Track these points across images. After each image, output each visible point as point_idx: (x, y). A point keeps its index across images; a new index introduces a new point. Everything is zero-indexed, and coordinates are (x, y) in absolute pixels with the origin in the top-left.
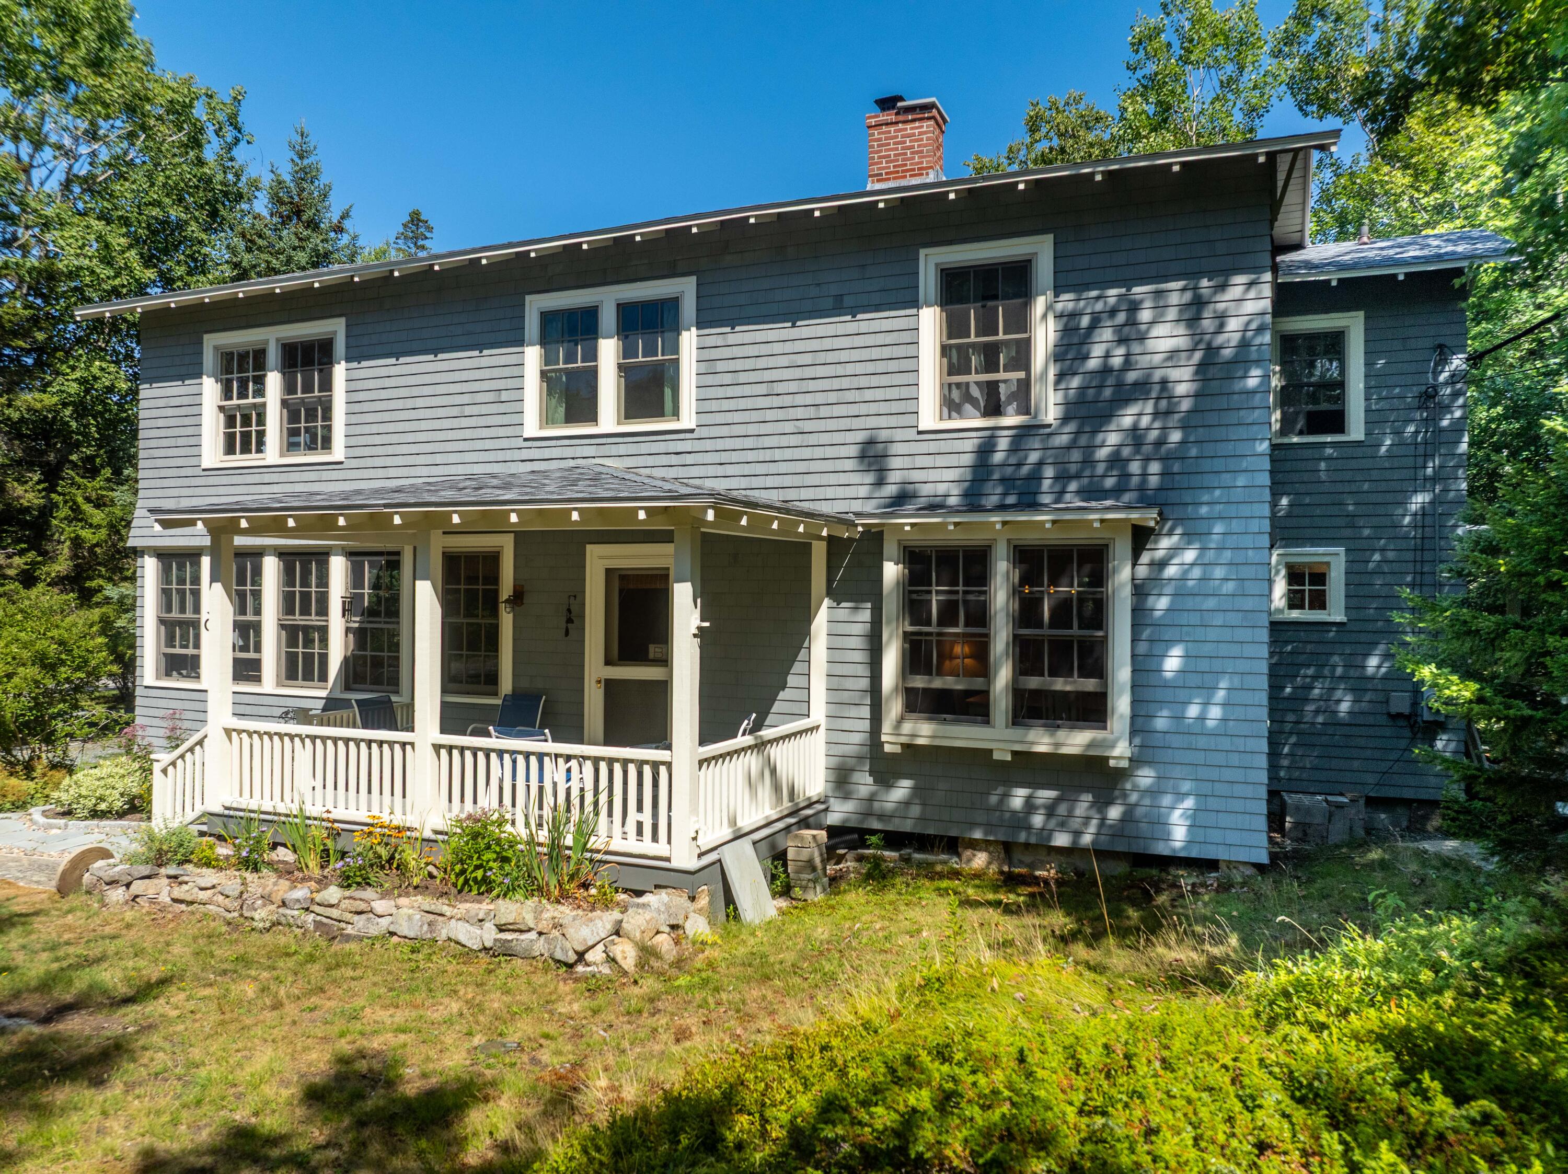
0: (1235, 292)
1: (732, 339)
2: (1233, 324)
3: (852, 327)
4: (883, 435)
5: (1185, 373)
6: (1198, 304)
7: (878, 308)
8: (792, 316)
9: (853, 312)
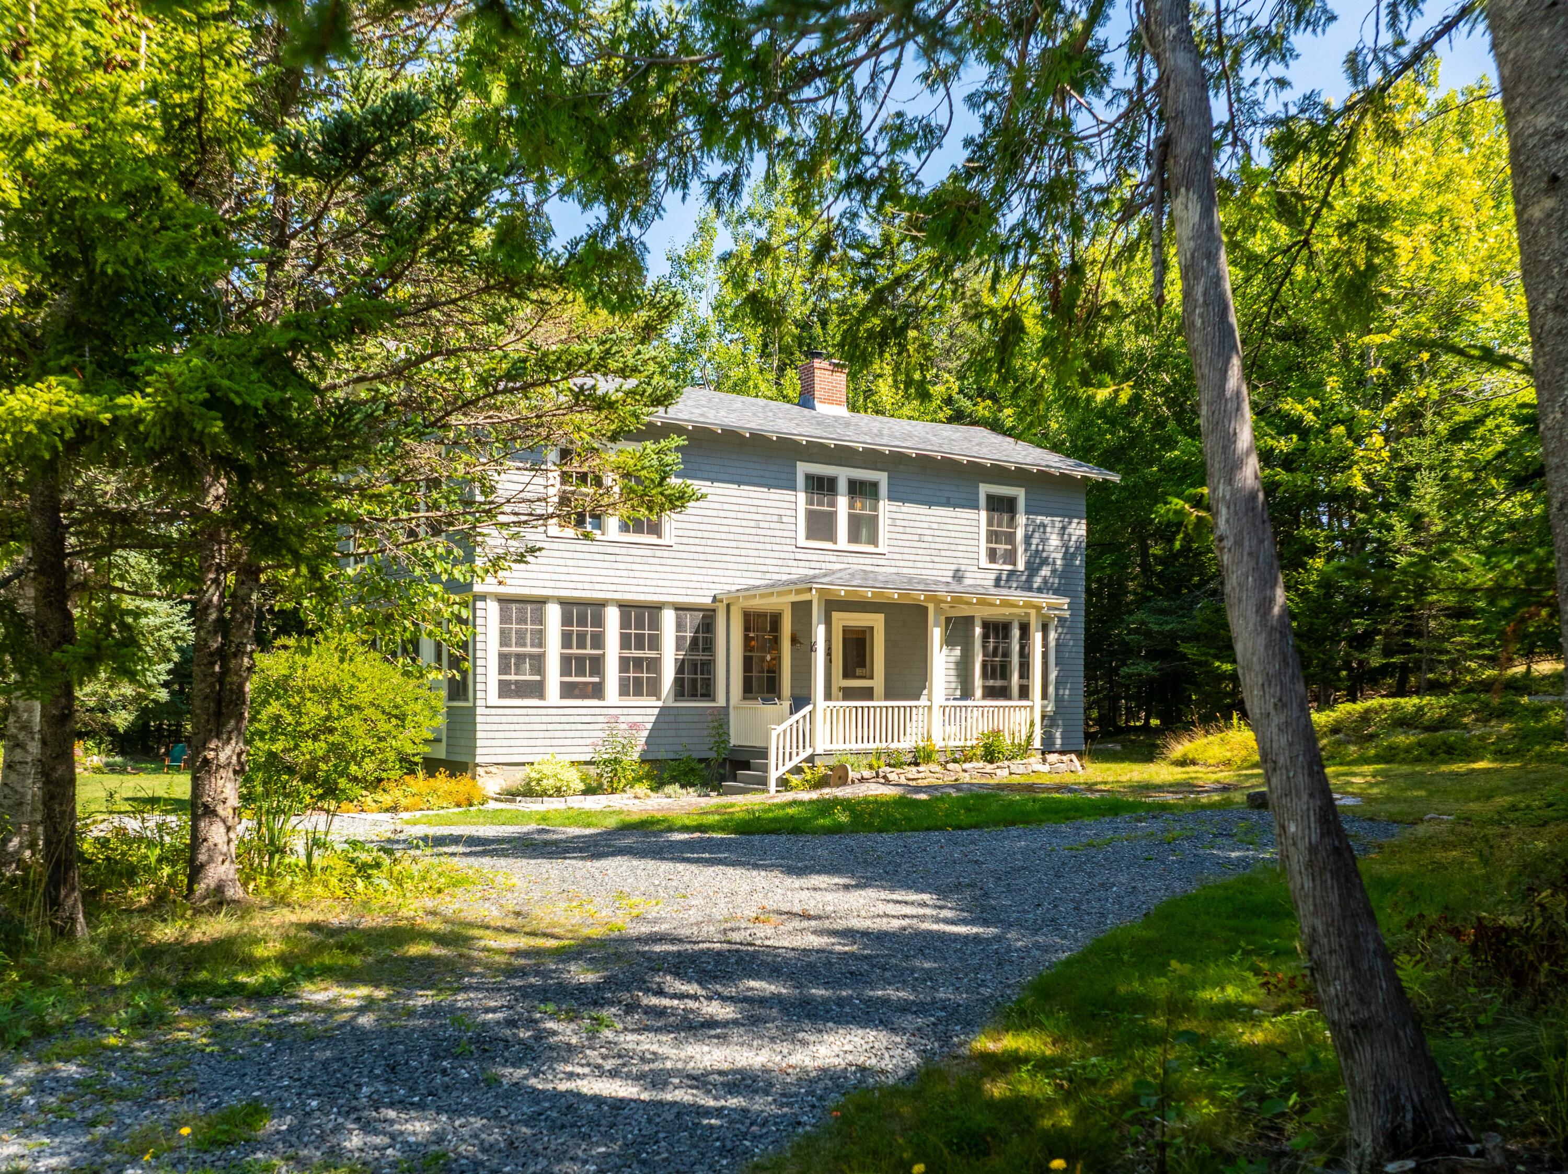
0: (1074, 525)
1: (904, 509)
2: (1074, 538)
3: (953, 514)
4: (963, 568)
5: (1060, 555)
6: (1064, 528)
7: (963, 507)
8: (930, 504)
9: (955, 506)
